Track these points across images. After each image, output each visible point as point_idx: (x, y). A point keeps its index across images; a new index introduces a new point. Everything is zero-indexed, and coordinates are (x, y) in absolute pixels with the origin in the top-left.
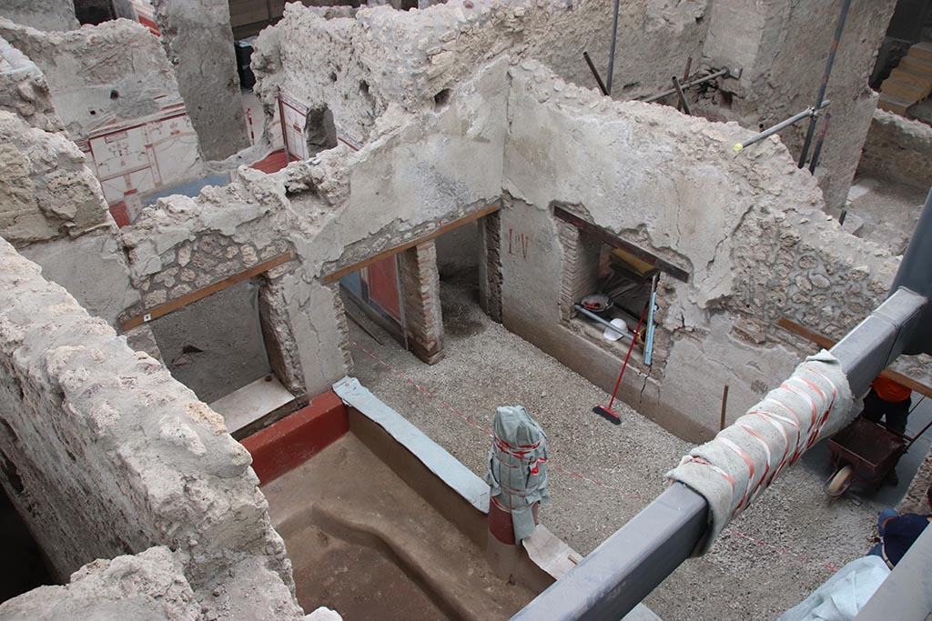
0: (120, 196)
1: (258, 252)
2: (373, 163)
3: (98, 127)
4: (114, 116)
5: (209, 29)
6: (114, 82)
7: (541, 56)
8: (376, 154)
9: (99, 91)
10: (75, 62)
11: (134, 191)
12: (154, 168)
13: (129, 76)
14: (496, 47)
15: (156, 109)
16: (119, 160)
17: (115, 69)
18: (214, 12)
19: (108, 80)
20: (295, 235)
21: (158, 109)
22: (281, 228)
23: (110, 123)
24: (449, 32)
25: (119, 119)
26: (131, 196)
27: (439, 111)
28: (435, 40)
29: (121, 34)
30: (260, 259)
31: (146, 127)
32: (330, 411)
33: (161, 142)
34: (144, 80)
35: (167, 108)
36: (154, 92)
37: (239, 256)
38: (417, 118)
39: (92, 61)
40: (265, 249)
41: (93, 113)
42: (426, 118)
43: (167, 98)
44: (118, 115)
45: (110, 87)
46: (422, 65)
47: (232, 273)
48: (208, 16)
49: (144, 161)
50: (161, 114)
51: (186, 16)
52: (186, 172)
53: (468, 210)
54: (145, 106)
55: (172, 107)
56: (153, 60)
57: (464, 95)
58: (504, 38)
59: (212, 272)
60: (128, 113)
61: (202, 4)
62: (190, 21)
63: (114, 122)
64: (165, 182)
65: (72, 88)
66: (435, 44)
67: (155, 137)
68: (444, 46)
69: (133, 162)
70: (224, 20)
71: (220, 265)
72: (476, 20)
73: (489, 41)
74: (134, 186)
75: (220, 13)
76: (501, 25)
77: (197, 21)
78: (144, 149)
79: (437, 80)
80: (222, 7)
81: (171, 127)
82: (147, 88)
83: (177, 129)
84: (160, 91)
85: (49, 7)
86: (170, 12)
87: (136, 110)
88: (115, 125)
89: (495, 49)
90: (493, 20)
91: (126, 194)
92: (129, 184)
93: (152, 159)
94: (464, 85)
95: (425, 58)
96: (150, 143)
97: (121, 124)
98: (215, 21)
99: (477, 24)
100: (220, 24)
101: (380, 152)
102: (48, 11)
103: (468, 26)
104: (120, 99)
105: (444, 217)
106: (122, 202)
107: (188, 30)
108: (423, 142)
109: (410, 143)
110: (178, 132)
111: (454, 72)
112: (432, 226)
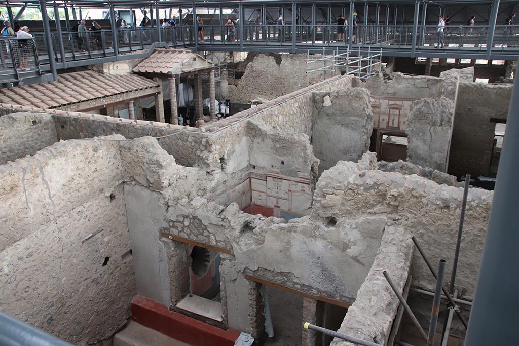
0: (273, 206)
1: (217, 241)
2: (280, 234)
3: (271, 172)
4: (279, 171)
5: (429, 163)
6: (284, 157)
7: (413, 230)
8: (281, 230)
9: (277, 158)
10: (271, 143)
11: (279, 207)
12: (290, 201)
13: (290, 157)
14: (377, 208)
15: (297, 176)
16: (276, 190)
17: (286, 152)
18: (435, 155)
19: (282, 155)
20: (234, 244)
21: (298, 177)
22: (229, 237)
23: (276, 173)
24: (339, 185)
25: (280, 173)
26: (277, 208)
27: (329, 228)
28: (330, 186)
29: (292, 139)
30: (217, 245)
31: (291, 182)
32: (229, 340)
33: (295, 192)
34: (296, 162)
35: (302, 178)
36: (298, 168)
37: (208, 237)
38: (311, 224)
39: (278, 146)
40: (220, 241)
41: (273, 166)
42: (317, 228)
43: (303, 174)
44: (281, 171)
45: (282, 159)
46: (320, 196)
47: (204, 242)
48: (431, 156)
49: (286, 196)
50: (298, 179)
51: (418, 152)
52: (303, 211)
53: (343, 299)
54: (293, 173)
55: (304, 178)
56: (302, 155)
57: (347, 226)
58: (385, 205)
59: (197, 236)
60: (285, 173)
61: (430, 148)
62: (420, 155)
63: (278, 173)
64: (293, 210)
65: (267, 153)
66: (330, 188)
67: (293, 188)
68: (335, 192)
69: (282, 195)
70: (440, 161)
71: (200, 236)
72: (362, 185)
73: (372, 202)
74: (280, 205)
75: (439, 157)
76: (383, 196)
77: (424, 156)
78: (287, 191)
79: (329, 209)
80: (441, 155)
81: (302, 187)
82: (296, 165)
83: (304, 189)
84: (301, 169)
85: (354, 128)
86: (410, 147)
87: (288, 174)
88: (278, 175)
89: (375, 209)
90: (376, 191)
91: (275, 206)
92: (277, 203)
93: (290, 198)
94: (348, 221)
95: (323, 193)
96: (291, 190)
97: (281, 176)
98: (434, 159)
99: (362, 188)
100: (437, 162)
101: (284, 230)
102: (354, 129)
103: (355, 187)
104: (284, 166)
105: (324, 292)
106: (272, 209)
107: (417, 159)
108: (313, 240)
109: (303, 235)
110: (304, 191)
111: (340, 210)
112: (315, 291)
